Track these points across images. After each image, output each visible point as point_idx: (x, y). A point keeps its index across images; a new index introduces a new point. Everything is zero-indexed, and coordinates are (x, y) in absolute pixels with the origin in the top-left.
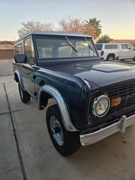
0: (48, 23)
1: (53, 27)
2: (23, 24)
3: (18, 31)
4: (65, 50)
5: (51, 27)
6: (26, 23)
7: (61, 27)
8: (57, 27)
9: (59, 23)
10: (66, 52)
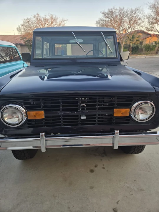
0: (134, 9)
1: (142, 13)
2: (103, 13)
3: (96, 22)
4: (154, 44)
5: (138, 13)
6: (106, 11)
7: (153, 11)
8: (146, 13)
9: (150, 7)
10: (155, 46)
